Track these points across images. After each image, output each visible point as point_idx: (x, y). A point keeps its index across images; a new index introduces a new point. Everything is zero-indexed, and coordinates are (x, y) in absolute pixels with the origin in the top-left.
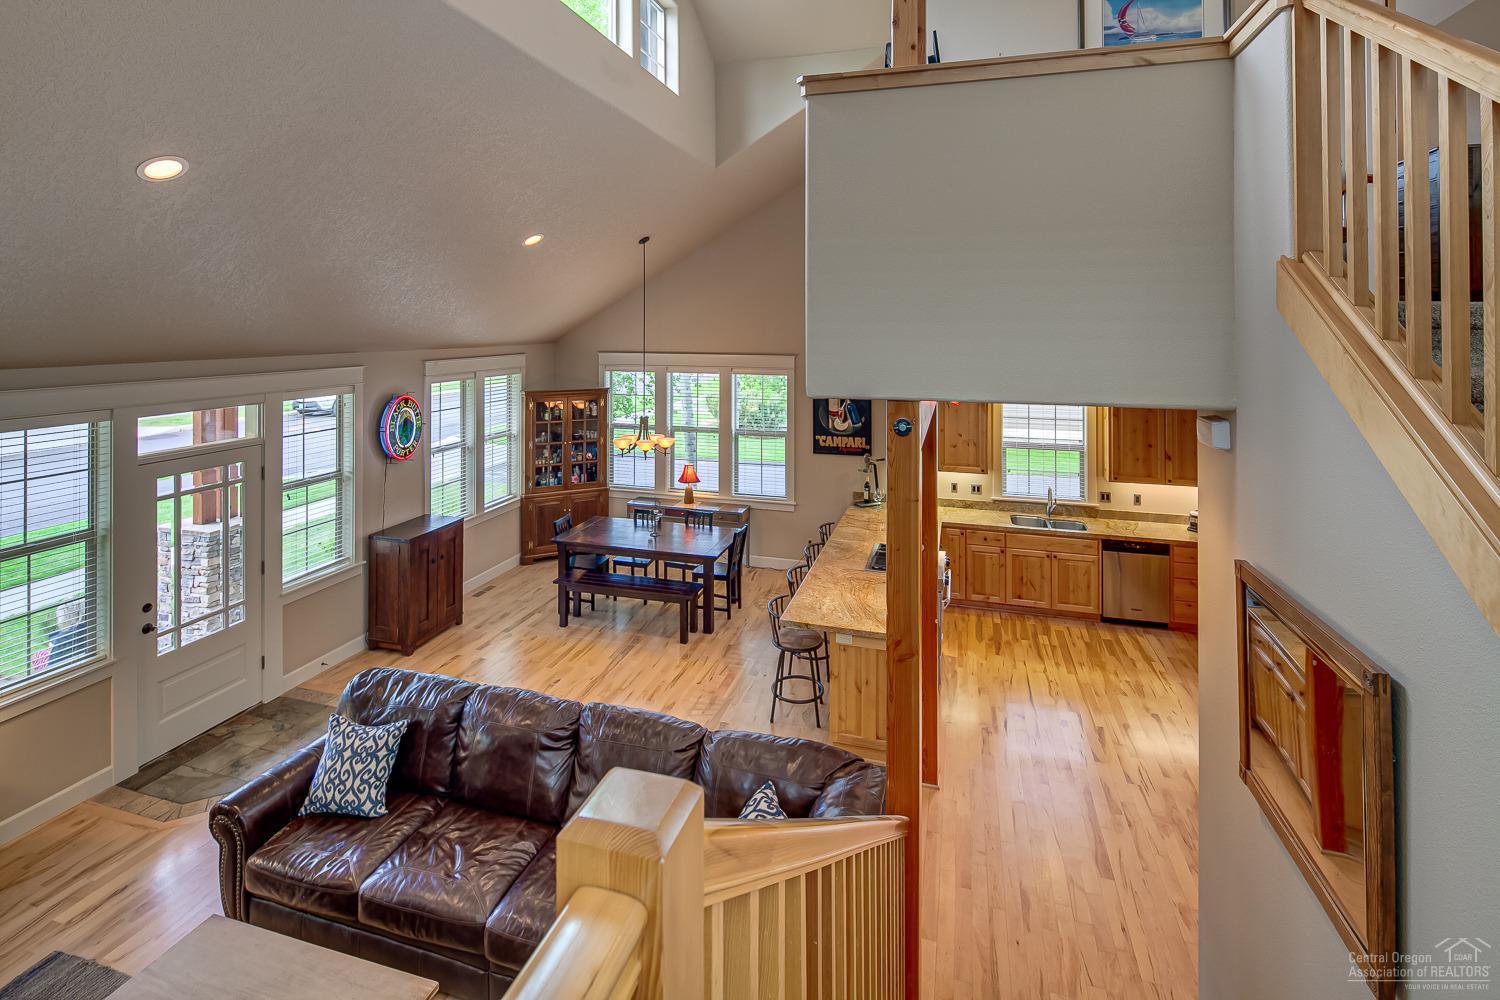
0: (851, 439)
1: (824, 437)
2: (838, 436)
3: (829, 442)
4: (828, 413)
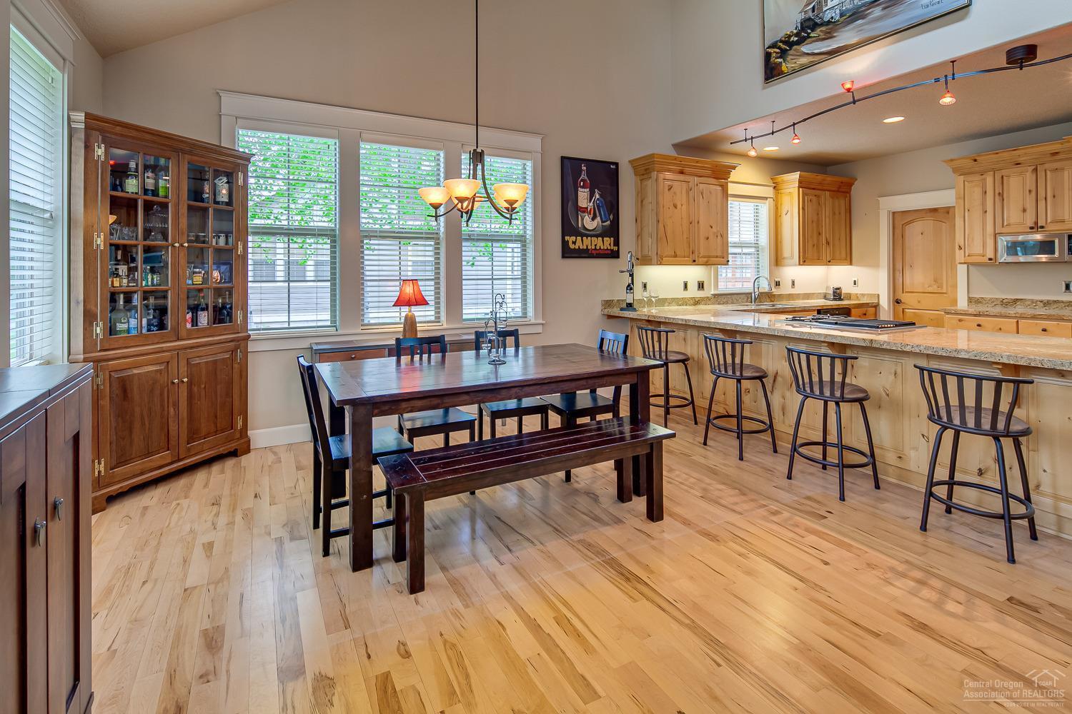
0: (600, 239)
1: (573, 238)
2: (587, 236)
3: (578, 243)
4: (578, 209)
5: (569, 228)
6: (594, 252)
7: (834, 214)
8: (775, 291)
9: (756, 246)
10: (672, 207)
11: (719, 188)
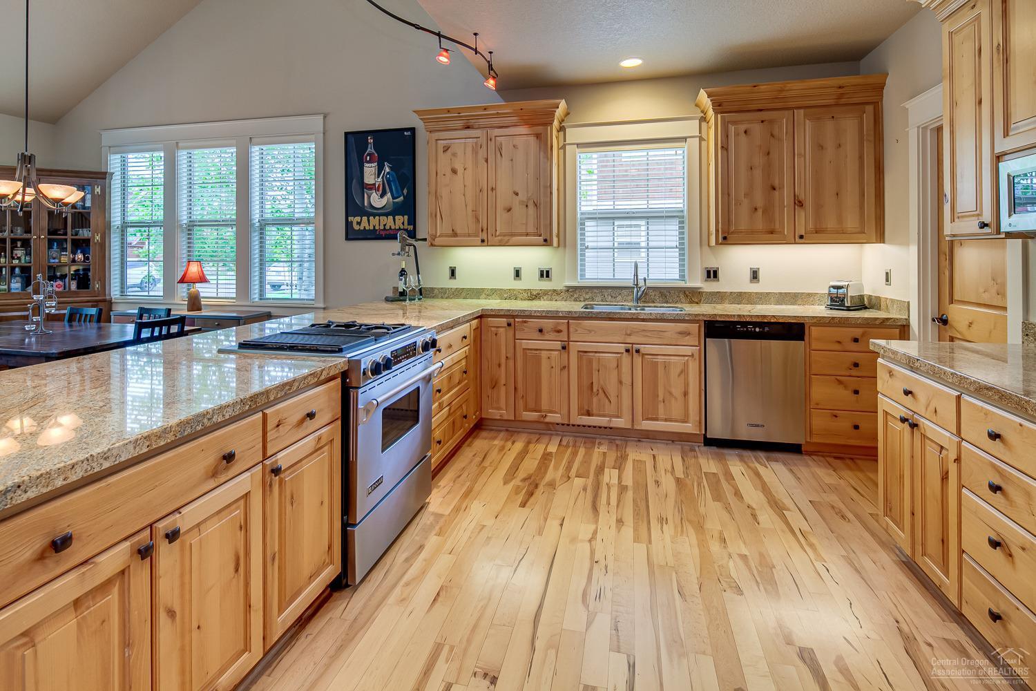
0: (391, 217)
1: (358, 219)
2: (374, 215)
3: (365, 224)
4: (364, 187)
5: (353, 207)
6: (383, 233)
7: (821, 146)
10: (449, 172)
11: (532, 139)
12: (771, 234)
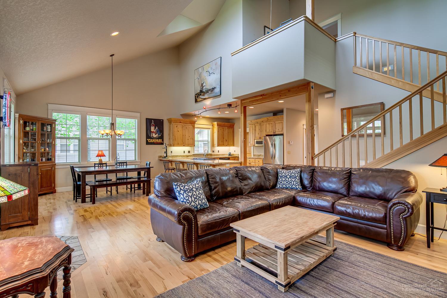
0: (158, 140)
1: (150, 140)
2: (154, 139)
4: (151, 132)
5: (148, 137)
6: (156, 143)
7: (228, 133)
8: (213, 154)
9: (208, 141)
10: (177, 131)
11: (192, 126)
12: (223, 145)
